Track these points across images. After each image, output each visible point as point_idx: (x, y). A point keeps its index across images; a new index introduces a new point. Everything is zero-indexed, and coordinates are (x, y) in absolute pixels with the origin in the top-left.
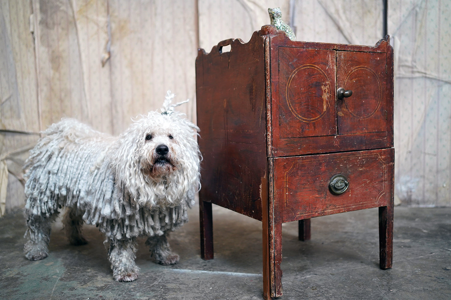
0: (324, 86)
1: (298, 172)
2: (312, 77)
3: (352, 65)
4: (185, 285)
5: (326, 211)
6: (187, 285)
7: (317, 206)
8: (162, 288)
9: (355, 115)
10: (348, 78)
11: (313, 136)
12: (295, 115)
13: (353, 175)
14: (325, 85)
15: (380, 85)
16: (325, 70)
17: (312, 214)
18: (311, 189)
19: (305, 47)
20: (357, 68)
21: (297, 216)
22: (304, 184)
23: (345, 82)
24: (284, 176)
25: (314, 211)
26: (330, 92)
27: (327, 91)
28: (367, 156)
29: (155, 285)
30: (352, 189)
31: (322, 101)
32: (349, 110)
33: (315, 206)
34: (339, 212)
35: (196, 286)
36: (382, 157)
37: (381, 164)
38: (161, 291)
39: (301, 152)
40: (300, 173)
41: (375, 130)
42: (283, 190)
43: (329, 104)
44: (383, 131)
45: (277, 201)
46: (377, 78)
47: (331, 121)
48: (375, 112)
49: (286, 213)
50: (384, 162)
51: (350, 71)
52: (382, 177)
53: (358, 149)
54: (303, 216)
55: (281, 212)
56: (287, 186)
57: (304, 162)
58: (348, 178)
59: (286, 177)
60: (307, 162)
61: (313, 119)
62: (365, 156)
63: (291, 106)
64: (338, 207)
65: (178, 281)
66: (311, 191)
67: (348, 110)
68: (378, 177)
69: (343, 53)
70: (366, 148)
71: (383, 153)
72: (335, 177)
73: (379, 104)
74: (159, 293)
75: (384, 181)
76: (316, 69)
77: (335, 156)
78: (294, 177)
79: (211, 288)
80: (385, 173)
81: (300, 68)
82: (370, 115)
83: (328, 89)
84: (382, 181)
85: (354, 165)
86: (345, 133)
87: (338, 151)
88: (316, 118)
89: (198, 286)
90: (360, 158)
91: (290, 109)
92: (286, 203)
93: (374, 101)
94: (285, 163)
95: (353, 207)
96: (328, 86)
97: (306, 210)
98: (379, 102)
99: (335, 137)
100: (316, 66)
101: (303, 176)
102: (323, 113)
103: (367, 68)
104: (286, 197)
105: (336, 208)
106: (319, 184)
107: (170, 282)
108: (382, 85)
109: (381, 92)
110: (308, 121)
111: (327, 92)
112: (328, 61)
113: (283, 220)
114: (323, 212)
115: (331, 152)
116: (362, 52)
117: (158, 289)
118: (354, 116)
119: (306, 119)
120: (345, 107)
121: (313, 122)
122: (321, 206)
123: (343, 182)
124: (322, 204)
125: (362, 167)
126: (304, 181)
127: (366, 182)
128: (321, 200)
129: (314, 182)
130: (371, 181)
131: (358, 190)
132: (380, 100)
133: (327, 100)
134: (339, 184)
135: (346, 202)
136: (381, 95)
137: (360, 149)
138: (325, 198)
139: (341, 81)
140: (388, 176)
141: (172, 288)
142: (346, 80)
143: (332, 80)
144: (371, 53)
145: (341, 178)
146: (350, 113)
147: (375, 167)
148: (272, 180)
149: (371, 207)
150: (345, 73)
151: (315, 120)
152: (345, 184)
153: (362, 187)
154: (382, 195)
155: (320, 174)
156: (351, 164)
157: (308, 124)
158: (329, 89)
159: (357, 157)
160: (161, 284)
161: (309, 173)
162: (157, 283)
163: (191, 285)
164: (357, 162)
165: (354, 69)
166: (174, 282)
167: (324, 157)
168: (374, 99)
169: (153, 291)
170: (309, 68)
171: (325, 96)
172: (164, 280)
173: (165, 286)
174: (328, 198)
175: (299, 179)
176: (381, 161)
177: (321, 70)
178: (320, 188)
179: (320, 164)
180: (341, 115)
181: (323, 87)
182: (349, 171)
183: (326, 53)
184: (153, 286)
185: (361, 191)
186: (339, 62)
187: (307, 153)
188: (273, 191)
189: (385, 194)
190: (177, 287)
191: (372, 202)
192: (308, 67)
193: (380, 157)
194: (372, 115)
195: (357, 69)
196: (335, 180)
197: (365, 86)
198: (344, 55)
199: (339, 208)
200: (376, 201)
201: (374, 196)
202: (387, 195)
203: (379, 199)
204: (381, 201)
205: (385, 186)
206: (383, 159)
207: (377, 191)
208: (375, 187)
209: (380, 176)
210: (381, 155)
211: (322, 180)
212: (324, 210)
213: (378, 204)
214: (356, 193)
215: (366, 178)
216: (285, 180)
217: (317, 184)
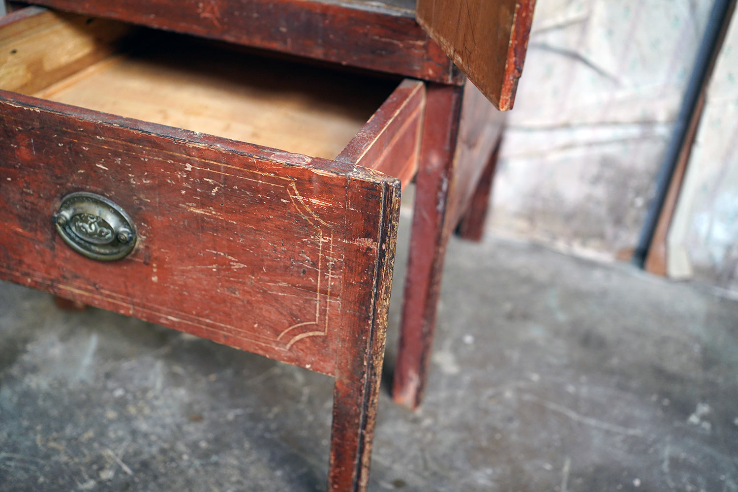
5: (61, 286)
7: (27, 260)
13: (160, 218)
25: (18, 269)
28: (227, 170)
30: (161, 261)
36: (314, 201)
37: (305, 224)
50: (322, 221)
52: (311, 273)
58: (138, 220)
68: (287, 267)
71: (315, 185)
72: (80, 199)
75: (324, 292)
80: (325, 268)
84: (311, 290)
90: (189, 169)
95: (170, 318)
105: (101, 294)
106: (19, 196)
124: (44, 262)
125: (202, 205)
127: (225, 265)
128: (37, 247)
131: (189, 275)
138: (53, 248)
140: (348, 285)
153: (208, 272)
154: (311, 334)
155: (15, 168)
156: (147, 177)
164: (177, 180)
176: (307, 213)
178: (24, 211)
182: (139, 199)
185: (205, 283)
189: (325, 337)
191: (259, 338)
193: (300, 198)
199: (109, 296)
200: (278, 343)
201: (268, 323)
202: (336, 344)
203: (292, 342)
204: (302, 350)
205: (325, 310)
206: (318, 210)
207: (281, 314)
208: (276, 299)
209: (300, 267)
210: (305, 191)
211: (28, 188)
212: (52, 281)
213: (289, 354)
214: (182, 283)
215: (226, 250)
217: (12, 194)
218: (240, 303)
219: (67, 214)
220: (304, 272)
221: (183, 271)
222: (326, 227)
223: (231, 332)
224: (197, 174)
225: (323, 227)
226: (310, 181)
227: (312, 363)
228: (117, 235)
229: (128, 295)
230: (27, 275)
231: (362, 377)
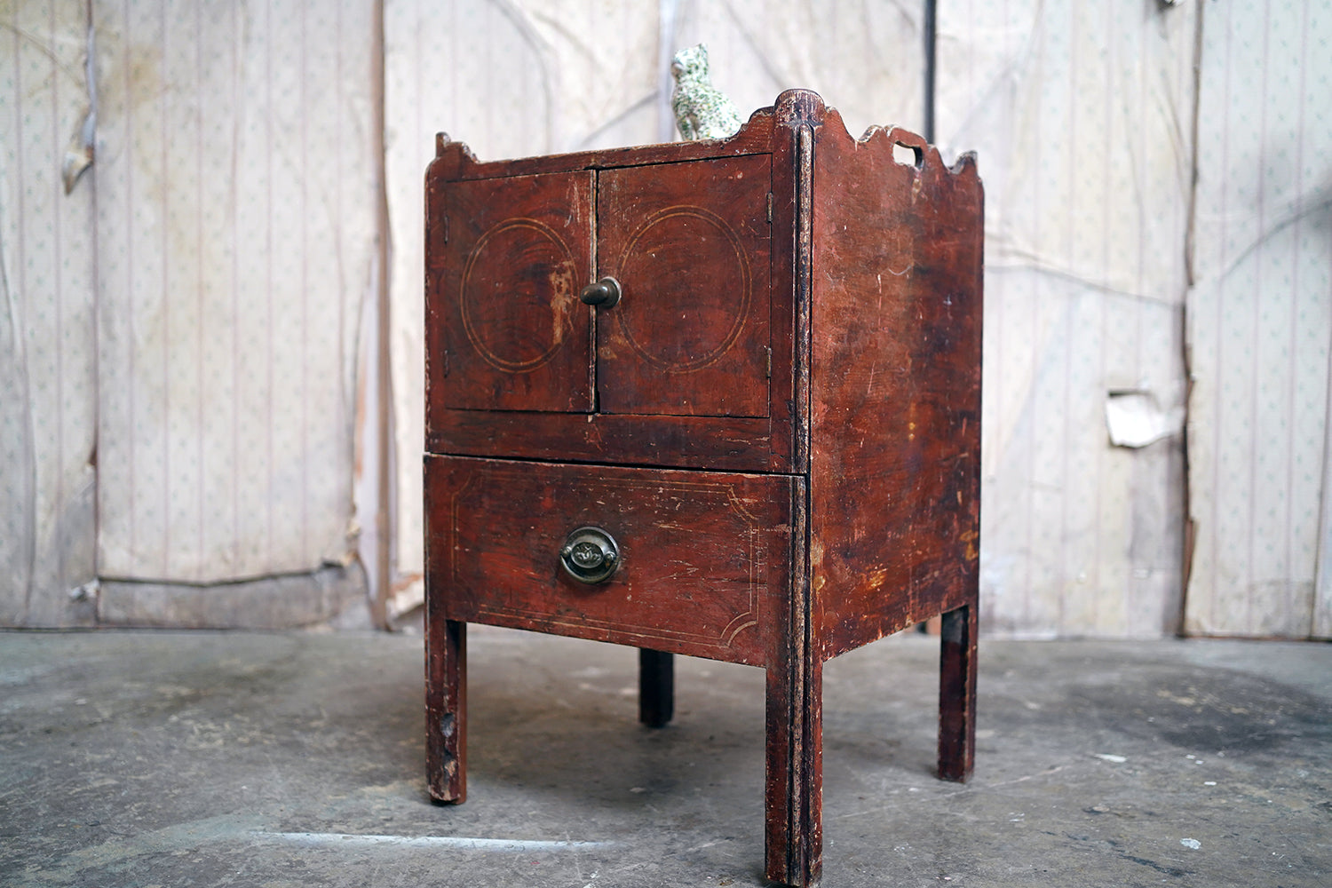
0: (558, 273)
1: (483, 500)
2: (524, 251)
3: (646, 208)
5: (555, 623)
7: (533, 602)
9: (654, 358)
10: (632, 246)
11: (523, 409)
12: (479, 353)
13: (638, 539)
14: (561, 271)
15: (744, 262)
16: (562, 231)
17: (519, 620)
18: (517, 552)
19: (508, 174)
20: (662, 215)
21: (481, 612)
22: (496, 533)
23: (622, 259)
24: (451, 504)
25: (524, 613)
26: (575, 289)
27: (564, 286)
28: (687, 487)
30: (635, 579)
31: (550, 315)
32: (634, 341)
33: (525, 601)
34: (595, 636)
36: (746, 500)
37: (740, 522)
39: (496, 449)
40: (487, 502)
41: (720, 407)
42: (449, 537)
43: (570, 322)
44: (753, 413)
45: (433, 561)
46: (735, 240)
47: (574, 371)
48: (725, 348)
50: (751, 517)
51: (638, 224)
52: (745, 565)
53: (658, 462)
54: (495, 617)
55: (443, 591)
56: (458, 530)
57: (497, 476)
58: (623, 544)
59: (455, 506)
60: (505, 477)
61: (526, 363)
62: (681, 486)
63: (473, 330)
64: (592, 623)
66: (514, 555)
67: (631, 343)
68: (728, 564)
69: (617, 175)
70: (688, 462)
71: (746, 488)
73: (740, 323)
75: (755, 581)
76: (535, 228)
77: (579, 471)
78: (472, 509)
80: (755, 558)
81: (495, 231)
82: (705, 358)
83: (569, 284)
84: (745, 581)
85: (643, 508)
86: (622, 411)
87: (599, 460)
88: (532, 362)
90: (661, 492)
91: (469, 336)
92: (456, 571)
93: (723, 314)
94: (452, 472)
95: (638, 635)
96: (569, 273)
97: (502, 602)
98: (742, 319)
99: (590, 419)
100: (536, 221)
101: (494, 513)
102: (551, 349)
103: (696, 211)
104: (454, 555)
105: (586, 623)
106: (537, 542)
108: (752, 261)
109: (748, 287)
110: (512, 368)
111: (564, 290)
112: (569, 203)
114: (548, 623)
115: (576, 459)
116: (679, 164)
118: (650, 361)
119: (507, 363)
120: (622, 333)
121: (525, 371)
122: (543, 604)
123: (597, 552)
124: (546, 600)
125: (668, 521)
126: (498, 526)
127: (682, 571)
128: (542, 587)
129: (524, 534)
130: (704, 570)
131: (655, 588)
132: (745, 311)
133: (566, 312)
134: (586, 555)
135: (616, 615)
136: (747, 297)
137: (669, 464)
138: (554, 585)
139: (610, 256)
140: (772, 569)
142: (625, 253)
143: (581, 256)
144: (714, 161)
146: (638, 351)
147: (715, 527)
149: (701, 654)
150: (624, 230)
151: (532, 366)
152: (603, 560)
153: (671, 582)
154: (746, 625)
155: (538, 516)
156: (631, 505)
157: (511, 376)
158: (571, 282)
159: (651, 484)
161: (509, 508)
164: (652, 502)
165: (651, 218)
167: (550, 472)
168: (720, 308)
170: (515, 229)
171: (560, 303)
174: (564, 587)
175: (484, 518)
176: (741, 512)
177: (549, 230)
178: (539, 554)
179: (540, 489)
180: (609, 358)
181: (552, 277)
182: (624, 525)
183: (564, 183)
185: (667, 593)
186: (604, 203)
187: (510, 453)
189: (757, 625)
191: (706, 639)
192: (515, 226)
193: (736, 500)
194: (712, 361)
195: (662, 218)
197: (688, 269)
198: (620, 182)
200: (721, 642)
201: (714, 622)
202: (766, 631)
203: (732, 637)
204: (740, 644)
205: (756, 598)
206: (748, 507)
207: (724, 610)
208: (720, 596)
209: (737, 560)
210: (740, 494)
211: (545, 533)
212: (549, 618)
213: (730, 651)
214: (650, 597)
215: (684, 558)
216: (452, 514)
217: (532, 541)
218: (693, 606)
219: (570, 548)
220: (740, 565)
221: (652, 585)
222: (754, 520)
223: (684, 639)
224: (666, 495)
225: (753, 521)
226: (743, 485)
227: (748, 657)
228: (605, 558)
229: (607, 619)
230: (530, 617)
231: (787, 662)
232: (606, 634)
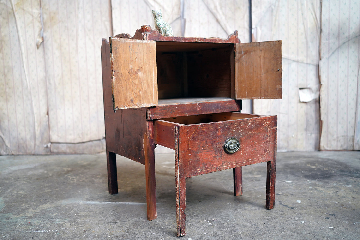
1: (199, 137)
4: (93, 212)
6: (95, 212)
7: (215, 164)
8: (76, 215)
13: (244, 138)
17: (211, 170)
18: (210, 150)
21: (198, 172)
22: (203, 146)
24: (187, 141)
25: (212, 168)
28: (255, 122)
29: (71, 213)
30: (243, 148)
33: (212, 164)
34: (232, 167)
35: (101, 213)
36: (268, 123)
37: (267, 128)
38: (75, 217)
40: (200, 137)
42: (186, 152)
45: (181, 161)
49: (189, 170)
50: (269, 126)
52: (267, 138)
54: (203, 172)
55: (185, 170)
56: (190, 148)
57: (204, 129)
58: (240, 140)
59: (189, 141)
60: (206, 129)
62: (254, 122)
64: (232, 164)
65: (88, 210)
66: (209, 151)
68: (264, 139)
72: (229, 140)
74: (74, 219)
75: (269, 141)
77: (229, 123)
78: (195, 141)
79: (112, 214)
80: (269, 135)
84: (267, 142)
85: (245, 129)
89: (102, 213)
92: (189, 162)
94: (188, 130)
95: (243, 163)
97: (205, 167)
99: (198, 104)
101: (203, 140)
104: (189, 157)
106: (216, 146)
107: (83, 210)
113: (186, 176)
114: (219, 168)
117: (73, 216)
122: (218, 163)
123: (236, 144)
124: (219, 162)
125: (251, 131)
126: (204, 144)
127: (254, 143)
128: (218, 158)
129: (212, 144)
130: (259, 142)
131: (248, 149)
134: (233, 145)
135: (238, 160)
138: (221, 157)
140: (272, 137)
141: (84, 215)
145: (234, 141)
147: (261, 130)
148: (177, 144)
149: (258, 162)
152: (237, 145)
153: (251, 147)
154: (267, 152)
155: (217, 138)
156: (242, 129)
159: (247, 123)
160: (75, 212)
161: (208, 138)
162: (73, 212)
163: (98, 212)
164: (247, 127)
166: (86, 211)
167: (220, 124)
169: (69, 217)
172: (79, 209)
173: (79, 214)
174: (223, 156)
175: (199, 143)
176: (267, 126)
178: (216, 149)
179: (217, 130)
182: (240, 135)
184: (70, 214)
185: (250, 150)
188: (178, 152)
189: (269, 152)
190: (87, 214)
191: (259, 158)
193: (266, 123)
196: (229, 142)
200: (262, 158)
201: (260, 154)
203: (264, 156)
204: (266, 157)
205: (269, 145)
207: (263, 150)
208: (262, 147)
209: (266, 137)
210: (266, 121)
211: (218, 142)
212: (220, 166)
213: (264, 159)
214: (246, 152)
215: (254, 140)
216: (188, 144)
217: (215, 146)
222: (269, 127)
223: (254, 160)
224: (250, 125)
226: (267, 119)
227: (267, 160)
229: (236, 161)
232: (235, 165)
